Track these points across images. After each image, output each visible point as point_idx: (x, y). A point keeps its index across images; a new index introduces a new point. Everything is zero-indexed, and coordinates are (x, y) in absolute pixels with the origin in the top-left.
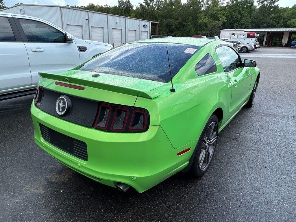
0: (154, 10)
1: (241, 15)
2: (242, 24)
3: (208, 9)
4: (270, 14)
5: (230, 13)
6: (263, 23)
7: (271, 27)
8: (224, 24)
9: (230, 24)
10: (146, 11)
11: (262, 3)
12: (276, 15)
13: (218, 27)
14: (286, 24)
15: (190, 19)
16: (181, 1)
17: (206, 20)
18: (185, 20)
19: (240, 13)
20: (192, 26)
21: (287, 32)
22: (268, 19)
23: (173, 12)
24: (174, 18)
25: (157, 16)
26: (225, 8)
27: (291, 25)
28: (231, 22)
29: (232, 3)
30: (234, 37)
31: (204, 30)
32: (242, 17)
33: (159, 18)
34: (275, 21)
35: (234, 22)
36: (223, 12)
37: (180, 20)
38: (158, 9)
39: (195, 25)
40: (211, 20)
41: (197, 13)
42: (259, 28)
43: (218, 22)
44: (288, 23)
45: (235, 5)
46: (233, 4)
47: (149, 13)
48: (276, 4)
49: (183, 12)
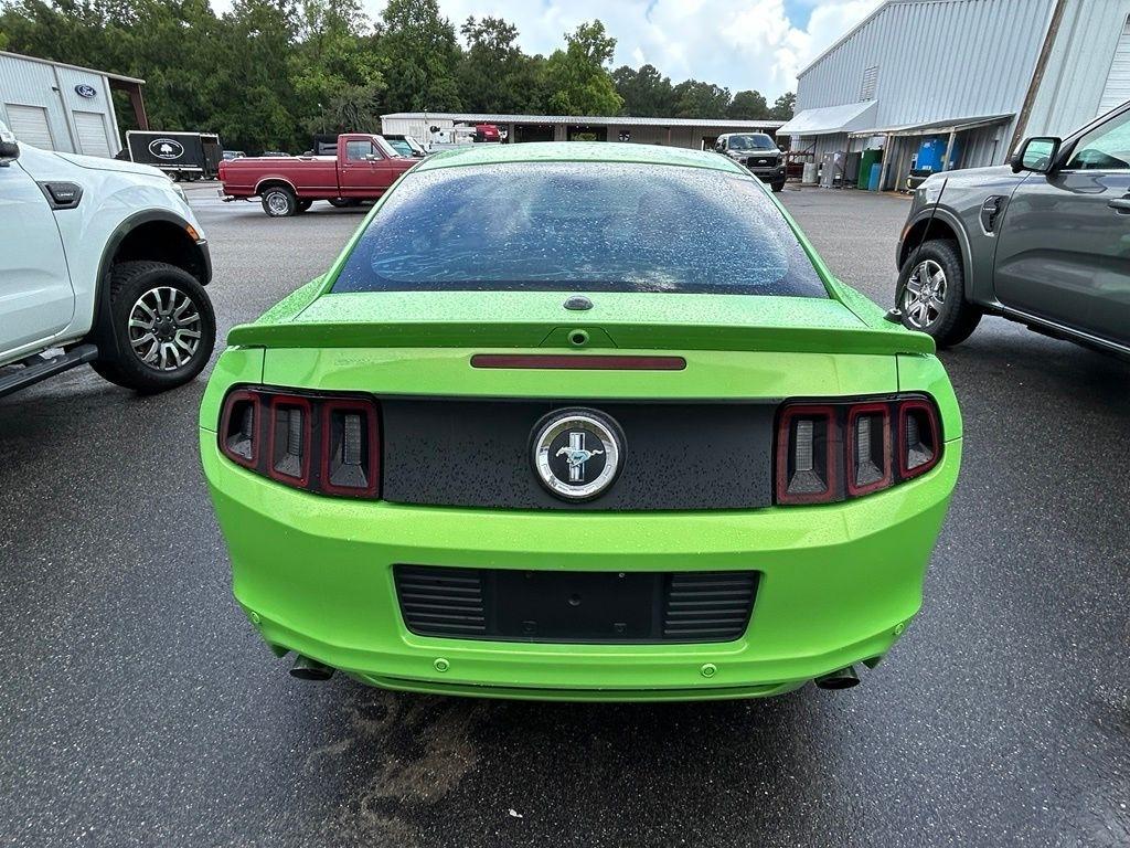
0: (98, 26)
1: (426, 69)
2: (436, 100)
3: (318, 41)
4: (503, 74)
5: (393, 60)
6: (491, 99)
7: (512, 111)
8: (381, 96)
9: (400, 97)
10: (63, 29)
11: (476, 37)
12: (520, 77)
13: (366, 107)
14: (547, 104)
15: (262, 75)
16: (207, 3)
17: (322, 81)
18: (243, 77)
19: (421, 62)
20: (273, 99)
21: (562, 125)
22: (501, 88)
23: (188, 44)
24: (195, 66)
25: (117, 53)
26: (373, 44)
27: (561, 108)
28: (401, 90)
29: (392, 28)
30: (442, 140)
31: (319, 114)
32: (429, 75)
33: (132, 60)
34: (521, 95)
35: (409, 92)
36: (369, 56)
37: (223, 74)
38: (116, 23)
39: (282, 95)
40: (337, 80)
41: (284, 55)
42: (483, 111)
43: (360, 90)
44: (552, 100)
45: (402, 36)
46: (396, 31)
47: (80, 36)
48: (513, 44)
49: (230, 48)
